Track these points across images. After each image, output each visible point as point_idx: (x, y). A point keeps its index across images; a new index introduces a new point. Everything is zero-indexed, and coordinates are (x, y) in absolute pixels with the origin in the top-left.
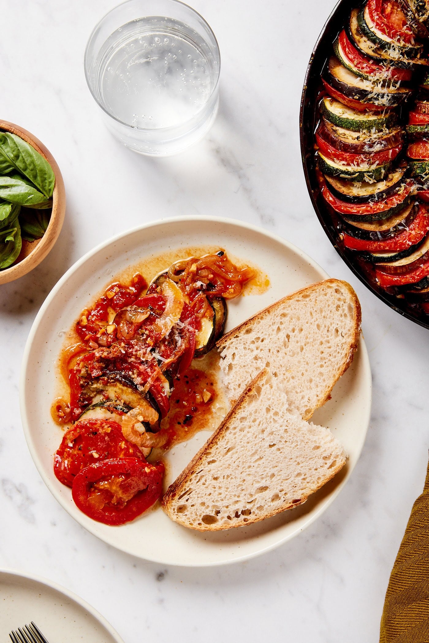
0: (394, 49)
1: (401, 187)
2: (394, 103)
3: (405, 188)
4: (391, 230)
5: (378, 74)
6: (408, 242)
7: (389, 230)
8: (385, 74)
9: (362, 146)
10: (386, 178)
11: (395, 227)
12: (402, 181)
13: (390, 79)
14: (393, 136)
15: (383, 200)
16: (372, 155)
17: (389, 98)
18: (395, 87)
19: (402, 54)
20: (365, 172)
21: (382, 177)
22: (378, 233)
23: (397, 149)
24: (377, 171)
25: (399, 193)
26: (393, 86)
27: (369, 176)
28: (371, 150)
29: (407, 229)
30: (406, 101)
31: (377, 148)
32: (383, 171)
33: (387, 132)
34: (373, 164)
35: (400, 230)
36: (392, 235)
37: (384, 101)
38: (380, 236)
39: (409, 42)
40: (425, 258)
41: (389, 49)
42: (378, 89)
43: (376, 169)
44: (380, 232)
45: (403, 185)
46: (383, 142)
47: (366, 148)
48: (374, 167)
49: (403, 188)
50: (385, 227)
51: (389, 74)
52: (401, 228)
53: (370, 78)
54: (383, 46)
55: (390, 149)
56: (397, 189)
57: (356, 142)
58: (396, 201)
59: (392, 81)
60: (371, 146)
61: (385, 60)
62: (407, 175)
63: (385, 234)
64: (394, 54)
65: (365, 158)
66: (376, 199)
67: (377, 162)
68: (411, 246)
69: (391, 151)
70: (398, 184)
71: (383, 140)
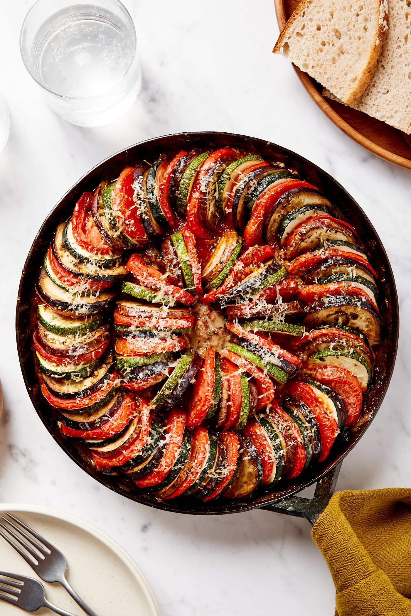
0: (92, 264)
1: (104, 383)
2: (94, 310)
3: (108, 384)
4: (97, 421)
5: (77, 287)
6: (111, 432)
7: (95, 421)
8: (84, 286)
9: (67, 351)
10: (92, 375)
11: (100, 418)
12: (105, 377)
13: (89, 290)
14: (95, 339)
15: (88, 396)
16: (76, 358)
17: (88, 308)
18: (95, 296)
19: (100, 267)
20: (72, 372)
21: (88, 375)
22: (86, 424)
23: (100, 350)
24: (84, 369)
25: (102, 389)
26: (93, 295)
27: (75, 375)
28: (74, 354)
29: (110, 419)
30: (106, 306)
31: (80, 352)
32: (88, 370)
33: (90, 335)
34: (78, 364)
35: (105, 420)
36: (98, 425)
37: (83, 311)
38: (88, 426)
39: (107, 253)
40: (126, 445)
41: (87, 263)
42: (79, 300)
43: (82, 369)
44: (88, 423)
45: (105, 381)
46: (85, 346)
47: (70, 353)
48: (79, 367)
49: (105, 385)
50: (92, 419)
51: (88, 286)
52: (105, 418)
53: (71, 291)
54: (82, 260)
55: (93, 351)
56: (100, 385)
57: (62, 347)
58: (99, 396)
59: (91, 291)
60: (74, 351)
61: (83, 275)
62: (111, 371)
63: (92, 425)
64: (90, 269)
65: (71, 360)
66: (82, 395)
67: (82, 363)
68: (115, 435)
69: (93, 353)
70: (101, 381)
71: (85, 345)
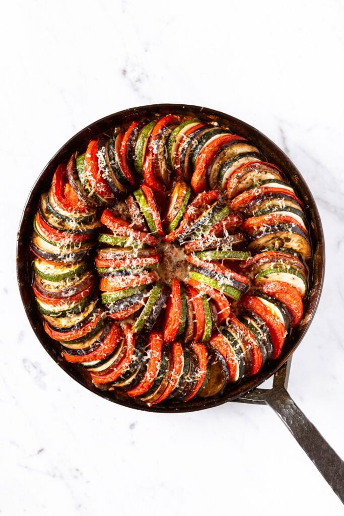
0: (72, 221)
1: (93, 316)
2: (78, 258)
3: (97, 316)
4: (91, 347)
5: (63, 241)
6: (103, 354)
7: (89, 347)
8: (68, 240)
9: (60, 293)
10: (83, 311)
11: (93, 344)
12: (94, 311)
13: (72, 243)
14: (82, 282)
15: (81, 328)
16: (69, 299)
17: (73, 256)
18: (78, 247)
19: (79, 223)
20: (66, 311)
21: (80, 311)
22: (82, 350)
23: (87, 290)
24: (76, 307)
25: (92, 321)
26: (76, 246)
27: (70, 313)
28: (66, 295)
29: (102, 344)
30: (88, 254)
31: (71, 293)
32: (80, 307)
33: (78, 279)
34: (71, 303)
35: (96, 346)
36: (92, 350)
37: (71, 259)
38: (84, 352)
39: (84, 211)
40: (116, 363)
41: (69, 221)
42: (65, 251)
43: (74, 307)
44: (83, 349)
45: (94, 314)
46: (75, 288)
47: (63, 295)
48: (72, 306)
49: (95, 317)
50: (87, 345)
51: (71, 240)
52: (97, 344)
53: (58, 245)
54: (64, 219)
55: (81, 292)
56: (90, 318)
57: (56, 290)
58: (90, 328)
59: (75, 243)
60: (66, 292)
61: (66, 230)
62: (97, 306)
63: (87, 350)
64: (72, 225)
65: (65, 301)
66: (77, 328)
67: (74, 302)
68: (107, 356)
69: (82, 293)
70: (91, 315)
71: (75, 287)
